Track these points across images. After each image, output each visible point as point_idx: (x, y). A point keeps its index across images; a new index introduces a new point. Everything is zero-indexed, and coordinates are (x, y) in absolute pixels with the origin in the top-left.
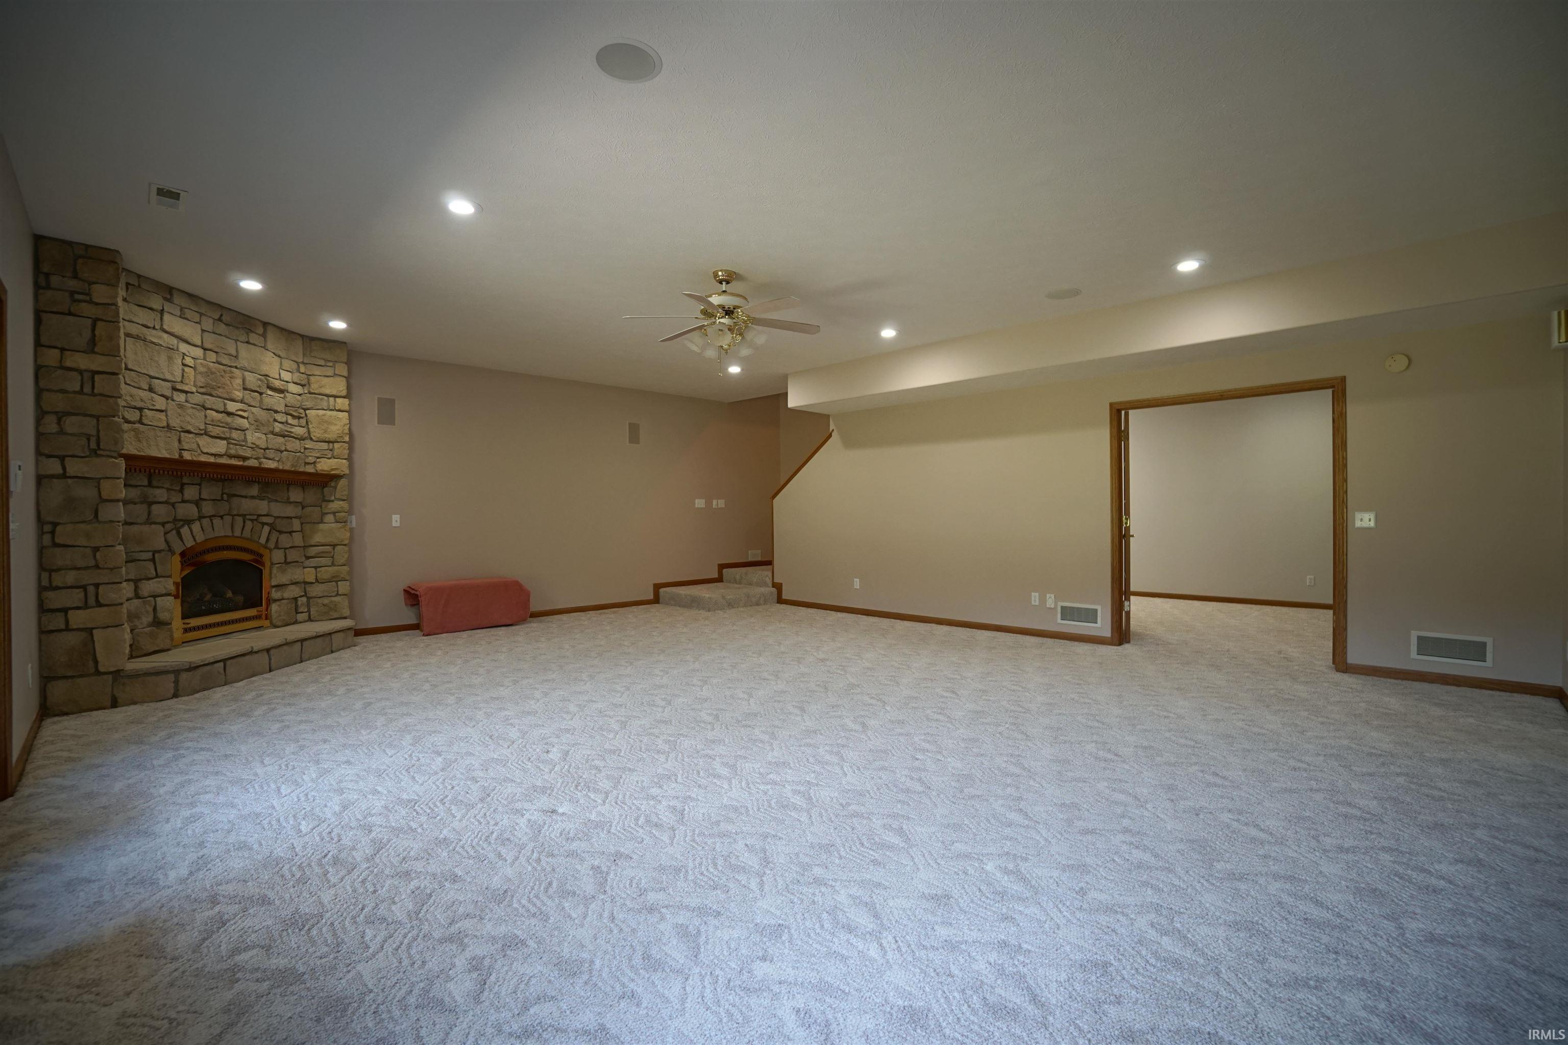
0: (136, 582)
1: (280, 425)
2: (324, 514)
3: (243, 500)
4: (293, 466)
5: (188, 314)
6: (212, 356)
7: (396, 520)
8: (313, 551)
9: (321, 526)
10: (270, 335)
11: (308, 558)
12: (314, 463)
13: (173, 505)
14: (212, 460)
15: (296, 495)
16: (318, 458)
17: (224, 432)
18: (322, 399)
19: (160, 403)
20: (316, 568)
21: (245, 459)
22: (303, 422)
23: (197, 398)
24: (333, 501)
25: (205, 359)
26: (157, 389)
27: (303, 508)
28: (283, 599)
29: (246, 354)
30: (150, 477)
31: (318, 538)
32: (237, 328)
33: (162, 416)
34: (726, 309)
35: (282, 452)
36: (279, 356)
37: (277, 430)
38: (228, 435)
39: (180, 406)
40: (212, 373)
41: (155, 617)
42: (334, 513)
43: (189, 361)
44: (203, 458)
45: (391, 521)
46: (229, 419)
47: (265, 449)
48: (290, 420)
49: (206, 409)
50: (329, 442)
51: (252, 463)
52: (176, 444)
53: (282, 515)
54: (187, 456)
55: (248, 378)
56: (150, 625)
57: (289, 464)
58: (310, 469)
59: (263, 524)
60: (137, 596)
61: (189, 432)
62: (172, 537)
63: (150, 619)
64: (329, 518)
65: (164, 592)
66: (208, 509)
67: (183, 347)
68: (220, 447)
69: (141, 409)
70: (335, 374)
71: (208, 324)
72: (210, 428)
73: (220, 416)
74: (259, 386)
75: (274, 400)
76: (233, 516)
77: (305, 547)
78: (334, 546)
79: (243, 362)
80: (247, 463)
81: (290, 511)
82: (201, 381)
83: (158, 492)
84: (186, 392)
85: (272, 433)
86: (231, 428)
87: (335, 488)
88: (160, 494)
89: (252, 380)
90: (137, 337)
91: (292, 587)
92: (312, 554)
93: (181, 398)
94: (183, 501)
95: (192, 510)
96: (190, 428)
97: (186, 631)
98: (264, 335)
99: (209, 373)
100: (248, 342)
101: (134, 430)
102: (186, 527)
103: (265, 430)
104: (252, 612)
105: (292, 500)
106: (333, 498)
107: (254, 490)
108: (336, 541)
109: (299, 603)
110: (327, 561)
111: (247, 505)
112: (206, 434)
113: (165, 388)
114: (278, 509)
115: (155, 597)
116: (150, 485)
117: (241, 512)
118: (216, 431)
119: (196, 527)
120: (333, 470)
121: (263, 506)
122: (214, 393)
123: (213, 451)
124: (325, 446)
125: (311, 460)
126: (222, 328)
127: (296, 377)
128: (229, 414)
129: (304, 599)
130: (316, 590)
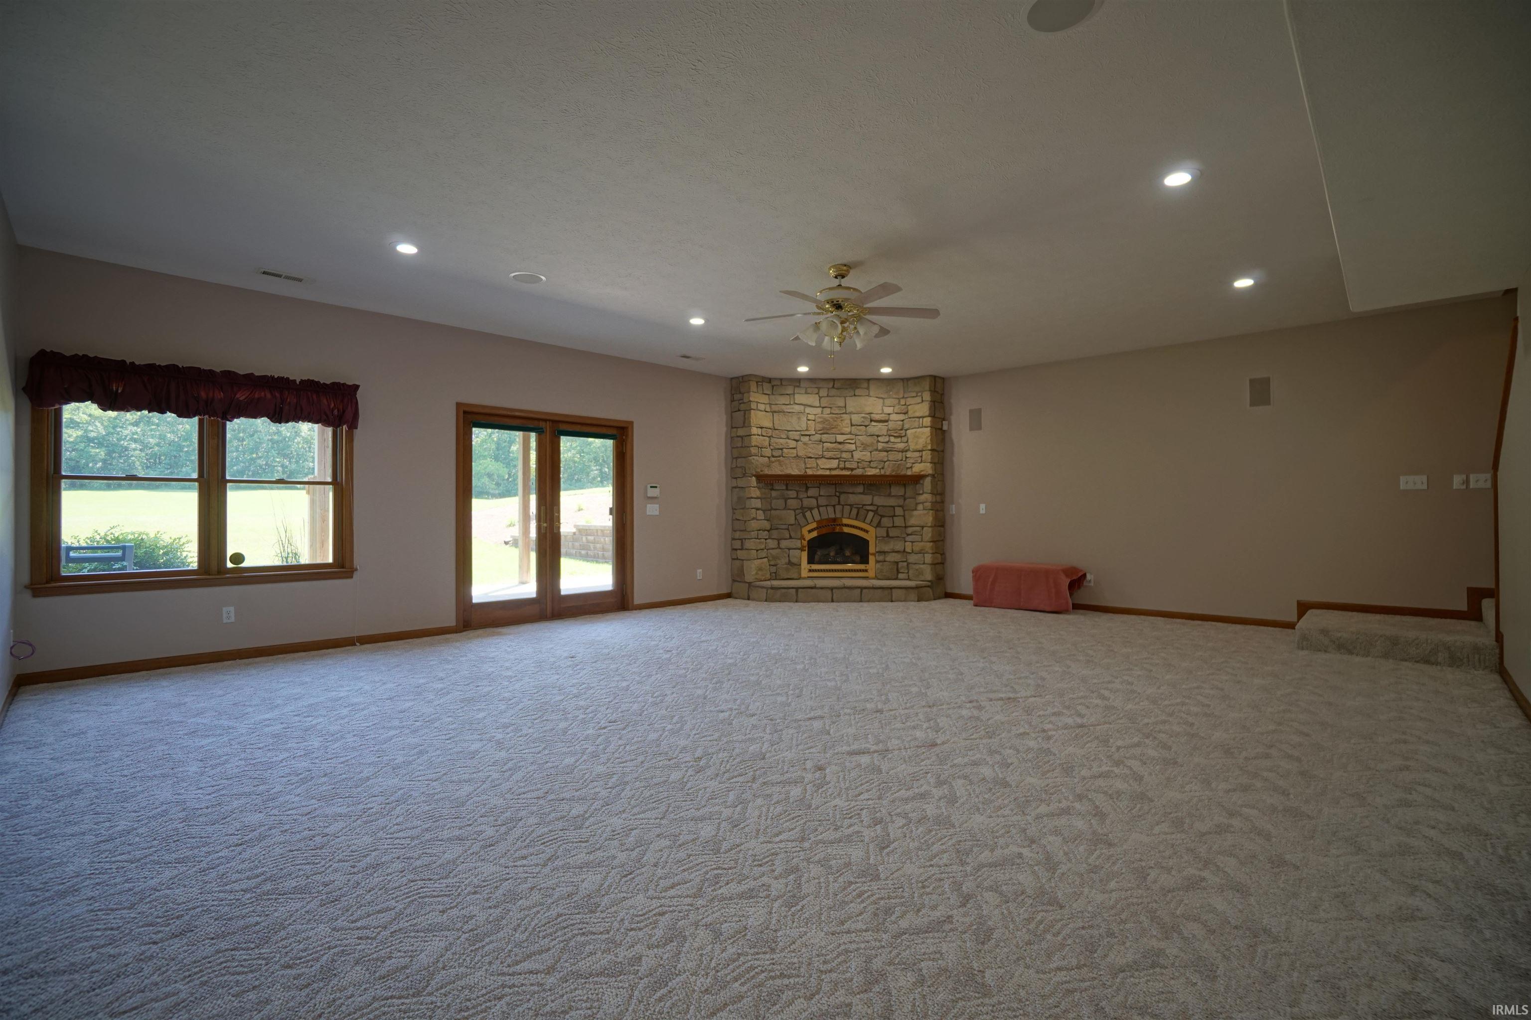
0: (779, 540)
1: (883, 444)
2: (917, 504)
3: (851, 495)
4: (893, 471)
5: (809, 390)
6: (828, 411)
7: (982, 508)
8: (910, 530)
9: (915, 513)
10: (872, 387)
11: (908, 535)
12: (911, 467)
13: (801, 500)
14: (828, 473)
15: (896, 490)
16: (913, 463)
17: (834, 455)
18: (915, 421)
19: (792, 444)
20: (912, 542)
21: (852, 469)
22: (905, 439)
23: (818, 437)
24: (922, 494)
25: (822, 413)
26: (791, 437)
27: (905, 500)
28: (885, 561)
29: (852, 404)
30: (787, 485)
31: (912, 521)
32: (846, 389)
33: (794, 451)
34: (835, 302)
35: (885, 462)
36: (882, 398)
37: (880, 448)
38: (839, 456)
39: (805, 444)
40: (827, 421)
41: (789, 560)
42: (923, 503)
43: (810, 417)
44: (820, 472)
45: (979, 508)
46: (840, 446)
47: (870, 462)
48: (892, 439)
49: (823, 443)
50: (919, 451)
51: (859, 472)
52: (803, 465)
53: (885, 504)
54: (810, 472)
55: (853, 419)
56: (786, 564)
57: (890, 470)
58: (909, 473)
59: (868, 511)
60: (779, 547)
61: (811, 458)
62: (800, 517)
63: (787, 560)
64: (920, 507)
65: (795, 547)
66: (822, 501)
67: (808, 410)
68: (834, 464)
69: (782, 449)
70: (922, 401)
71: (823, 392)
72: (825, 453)
73: (834, 445)
74: (863, 422)
75: (876, 428)
76: (843, 506)
77: (906, 527)
78: (923, 527)
79: (849, 409)
80: (855, 472)
81: (892, 502)
82: (819, 426)
83: (790, 492)
84: (810, 435)
85: (876, 450)
86: (842, 452)
87: (923, 484)
88: (792, 494)
89: (856, 419)
90: (779, 412)
91: (894, 554)
92: (910, 532)
93: (806, 439)
94: (808, 497)
95: (813, 502)
96: (810, 455)
97: (810, 571)
98: (868, 388)
99: (825, 421)
100: (855, 395)
101: (778, 461)
102: (809, 512)
103: (870, 449)
104: (862, 567)
105: (892, 494)
106: (921, 492)
107: (860, 489)
108: (922, 524)
109: (899, 566)
110: (918, 538)
111: (853, 499)
112: (823, 457)
113: (795, 435)
114: (879, 501)
115: (789, 549)
116: (787, 489)
117: (849, 503)
118: (830, 454)
119: (815, 512)
120: (922, 471)
121: (867, 499)
122: (829, 432)
123: (827, 467)
124: (917, 454)
125: (909, 465)
126: (833, 392)
127: (897, 409)
128: (840, 443)
129: (905, 564)
130: (912, 558)
